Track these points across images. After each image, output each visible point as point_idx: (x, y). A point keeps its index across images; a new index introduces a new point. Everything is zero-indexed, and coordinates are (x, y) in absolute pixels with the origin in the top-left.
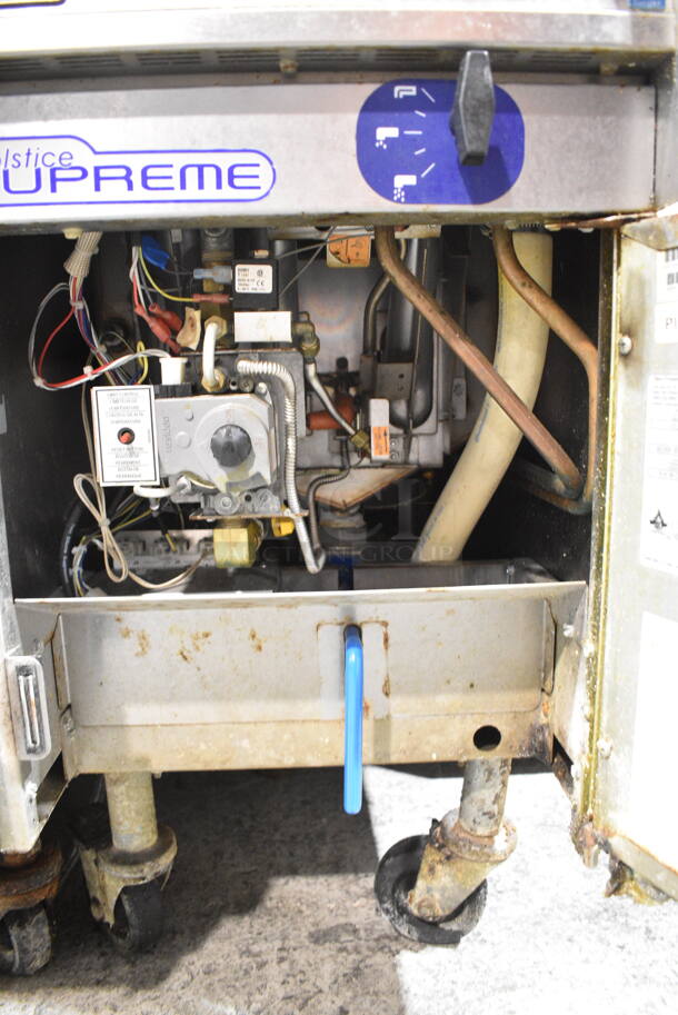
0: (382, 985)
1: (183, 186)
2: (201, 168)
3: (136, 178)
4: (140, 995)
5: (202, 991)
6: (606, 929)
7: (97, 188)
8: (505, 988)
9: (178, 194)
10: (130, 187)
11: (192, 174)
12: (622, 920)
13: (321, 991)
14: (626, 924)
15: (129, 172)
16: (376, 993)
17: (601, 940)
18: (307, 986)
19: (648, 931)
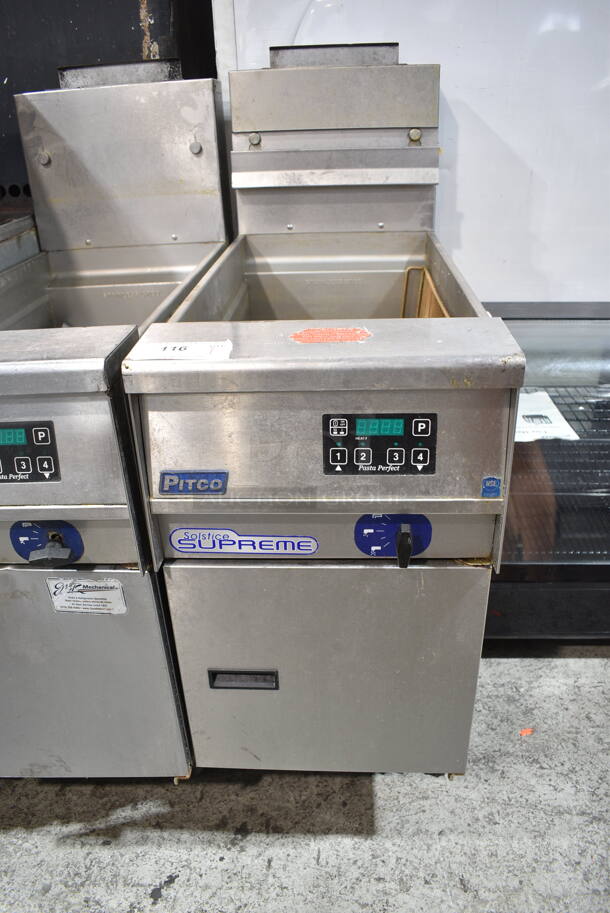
0: (364, 791)
1: (278, 549)
2: (285, 543)
3: (257, 545)
4: (249, 789)
5: (278, 788)
6: (481, 769)
7: (240, 548)
8: (423, 798)
9: (275, 551)
10: (255, 548)
11: (281, 545)
12: (491, 764)
13: (334, 792)
14: (492, 768)
15: (254, 543)
16: (361, 796)
17: (477, 776)
18: (328, 789)
19: (503, 772)
